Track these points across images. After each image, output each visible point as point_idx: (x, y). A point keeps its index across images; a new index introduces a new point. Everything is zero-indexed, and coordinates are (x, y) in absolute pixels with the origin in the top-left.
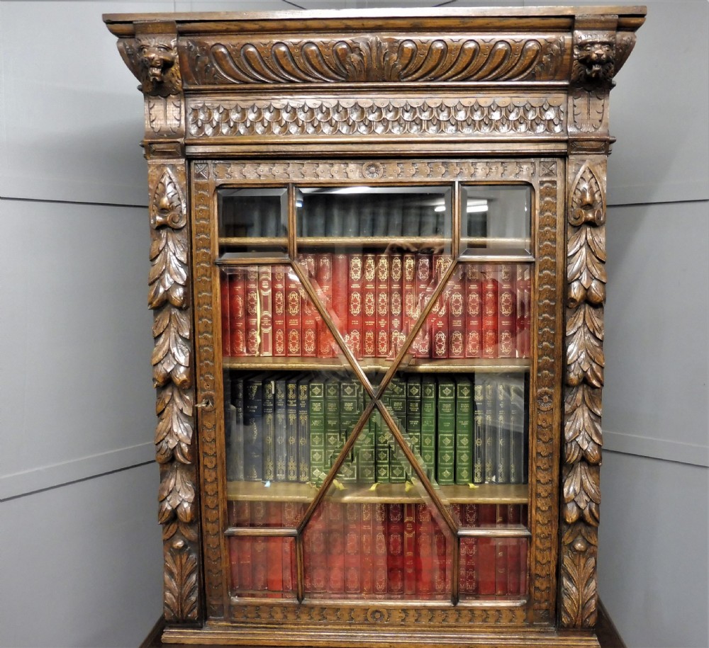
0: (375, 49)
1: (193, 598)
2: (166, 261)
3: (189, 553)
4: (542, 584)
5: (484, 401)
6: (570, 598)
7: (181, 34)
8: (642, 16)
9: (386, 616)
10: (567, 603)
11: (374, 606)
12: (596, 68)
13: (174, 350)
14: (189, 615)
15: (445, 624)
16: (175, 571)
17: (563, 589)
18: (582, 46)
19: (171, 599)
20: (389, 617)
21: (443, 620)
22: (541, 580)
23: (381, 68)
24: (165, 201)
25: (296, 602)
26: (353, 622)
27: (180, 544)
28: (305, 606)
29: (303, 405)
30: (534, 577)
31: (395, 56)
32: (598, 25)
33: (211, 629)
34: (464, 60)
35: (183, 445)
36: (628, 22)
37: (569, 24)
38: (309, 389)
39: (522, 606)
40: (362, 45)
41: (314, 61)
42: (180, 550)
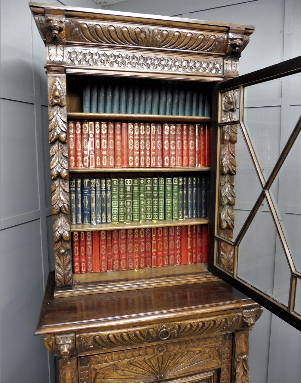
0: (152, 32)
1: (70, 275)
2: (56, 121)
3: (67, 255)
5: (183, 185)
6: (224, 259)
7: (67, 16)
8: (253, 30)
10: (223, 260)
12: (237, 48)
13: (61, 162)
14: (68, 283)
16: (61, 264)
17: (221, 256)
18: (232, 39)
19: (60, 277)
23: (153, 41)
24: (57, 93)
27: (63, 251)
29: (109, 189)
31: (159, 36)
32: (238, 32)
33: (77, 289)
34: (186, 40)
35: (65, 205)
36: (248, 32)
37: (227, 30)
38: (111, 182)
40: (147, 31)
41: (126, 35)
42: (63, 254)
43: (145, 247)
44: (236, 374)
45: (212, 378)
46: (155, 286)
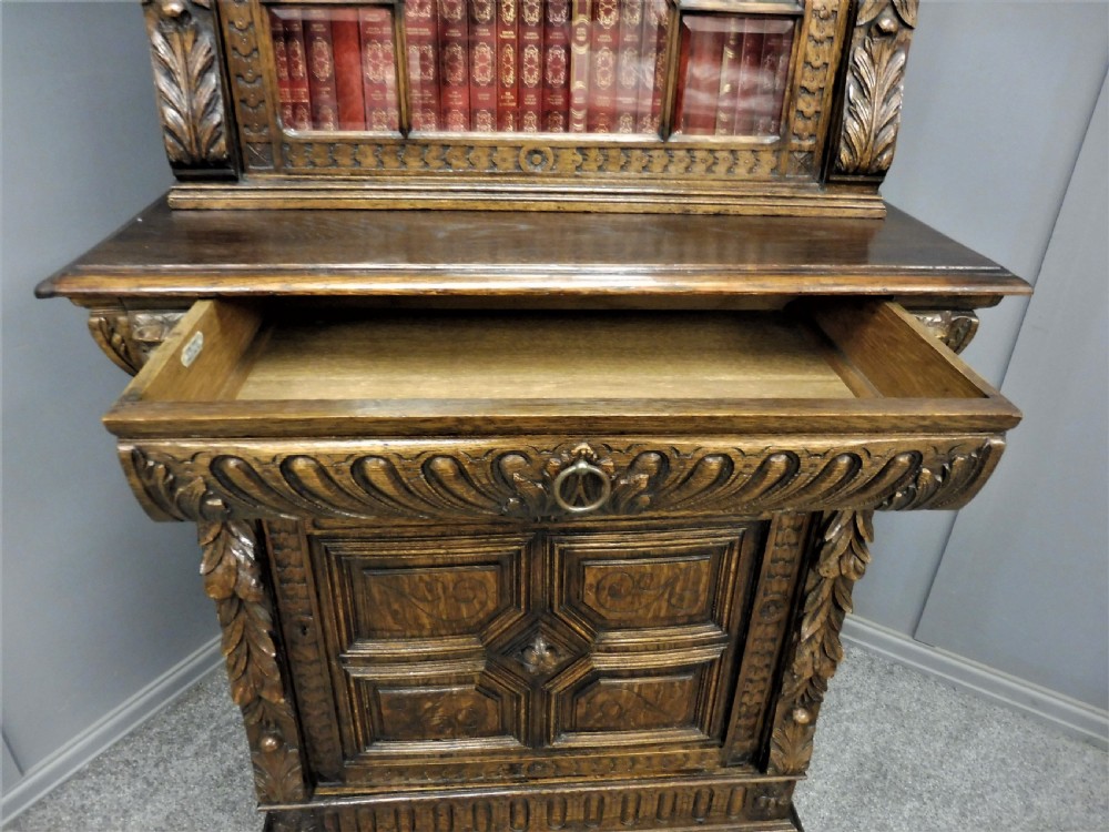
1: (217, 118)
3: (196, 29)
4: (809, 105)
6: (858, 120)
9: (551, 159)
10: (852, 127)
11: (530, 142)
14: (212, 150)
15: (646, 174)
16: (177, 67)
17: (846, 105)
19: (175, 119)
20: (555, 161)
21: (645, 168)
22: (808, 98)
25: (397, 135)
26: (496, 171)
27: (176, 9)
28: (415, 143)
30: (798, 91)
33: (253, 182)
39: (771, 145)
42: (178, 19)
43: (544, 66)
44: (824, 543)
45: (736, 548)
46: (560, 205)
